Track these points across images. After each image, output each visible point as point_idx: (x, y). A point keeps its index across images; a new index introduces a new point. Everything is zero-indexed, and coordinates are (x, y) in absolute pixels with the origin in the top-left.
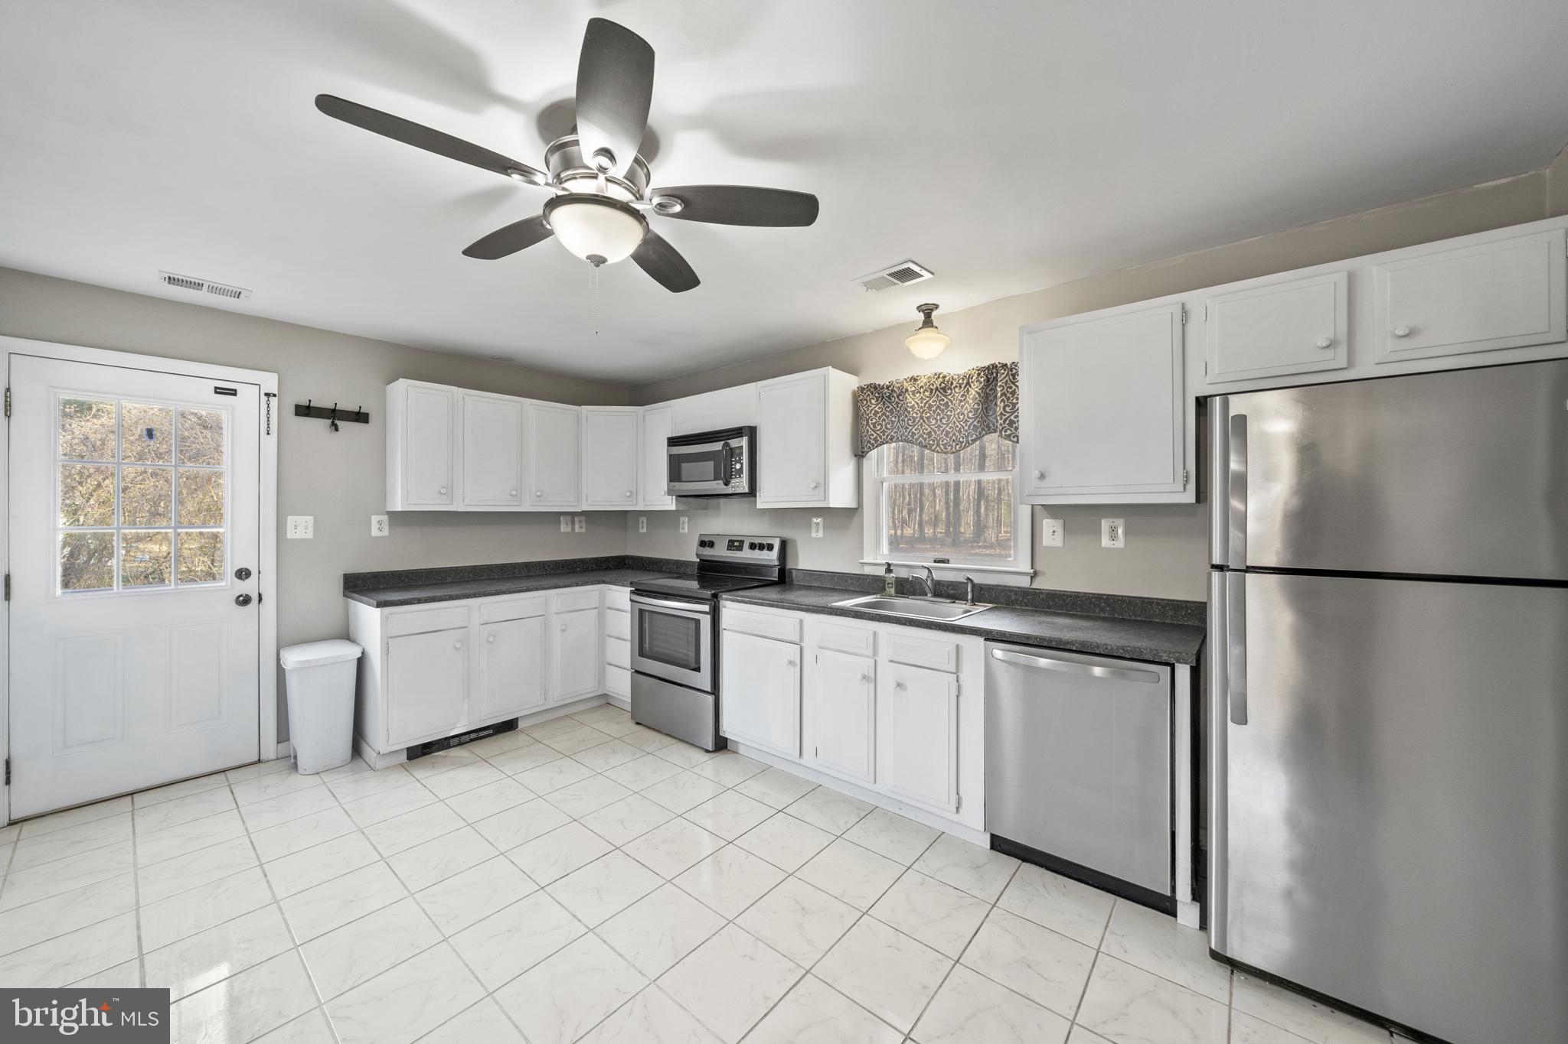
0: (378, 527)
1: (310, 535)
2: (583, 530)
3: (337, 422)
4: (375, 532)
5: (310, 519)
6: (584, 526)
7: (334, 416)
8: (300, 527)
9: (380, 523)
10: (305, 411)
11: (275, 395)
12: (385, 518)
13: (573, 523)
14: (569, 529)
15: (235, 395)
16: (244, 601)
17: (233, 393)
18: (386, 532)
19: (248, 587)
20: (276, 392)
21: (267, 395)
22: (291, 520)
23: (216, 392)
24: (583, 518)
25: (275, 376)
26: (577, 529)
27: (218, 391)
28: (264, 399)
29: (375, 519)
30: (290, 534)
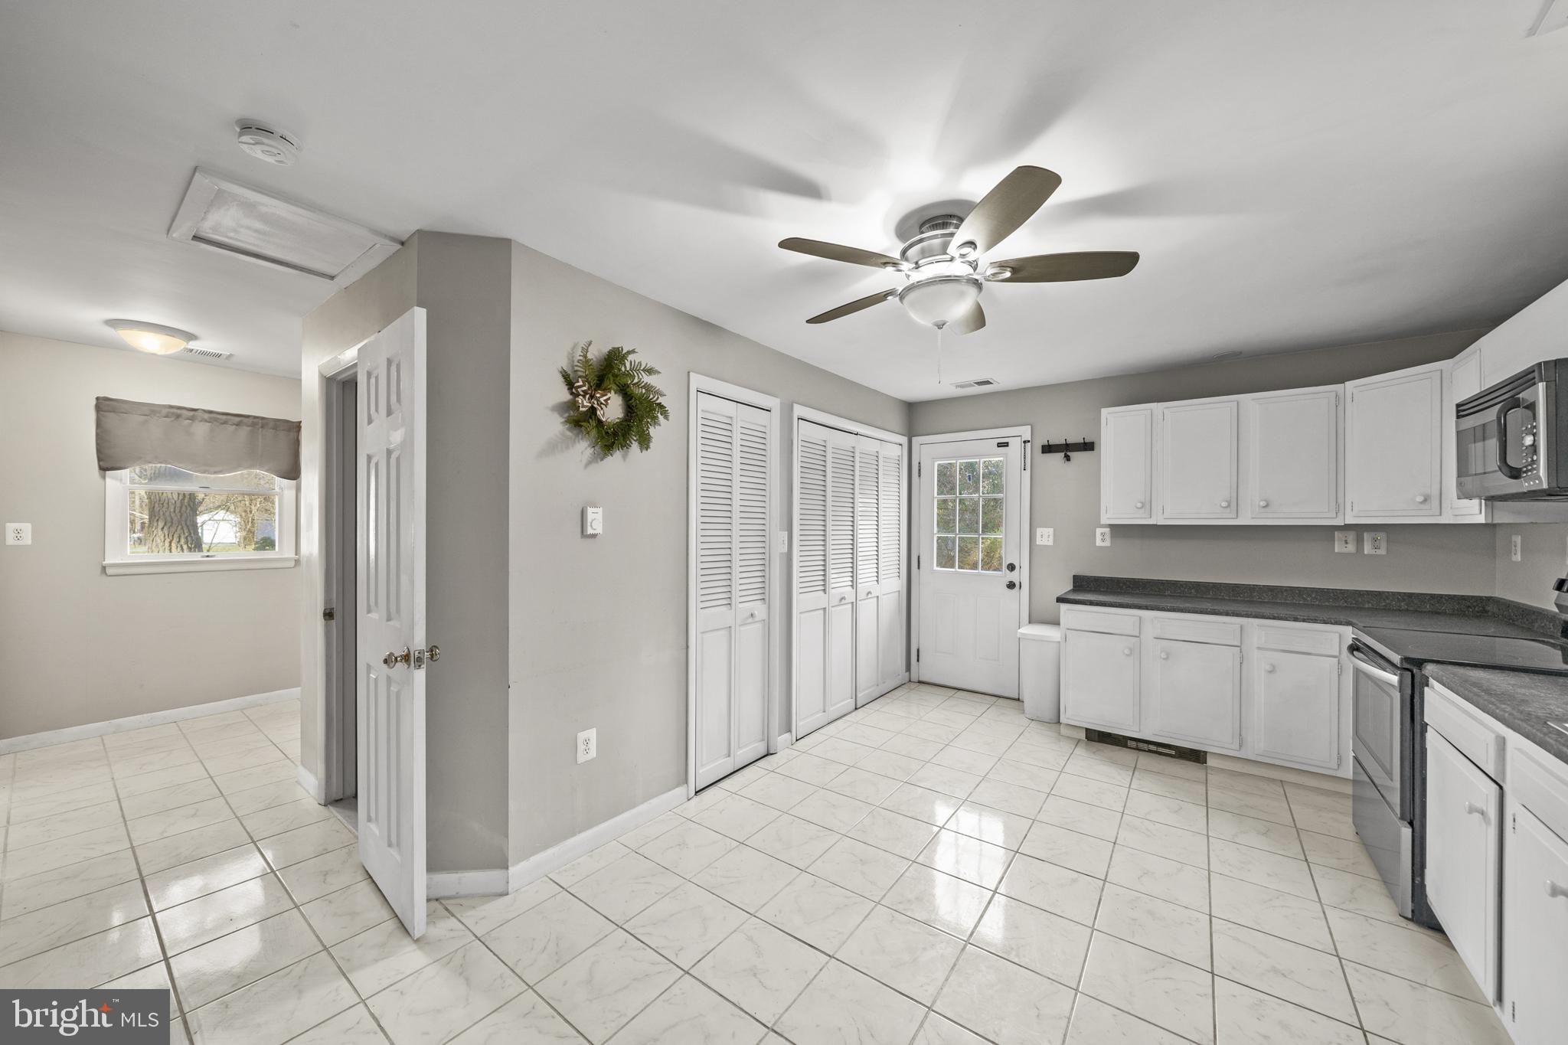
0: (1102, 539)
1: (1051, 543)
2: (1382, 552)
3: (1069, 453)
4: (1099, 543)
5: (1051, 530)
6: (1384, 545)
7: (1066, 449)
8: (1045, 536)
9: (1103, 534)
10: (1048, 449)
11: (1029, 441)
12: (1107, 530)
13: (1360, 541)
14: (1351, 548)
15: (1008, 446)
16: (1011, 585)
17: (1006, 445)
18: (1107, 543)
19: (1013, 576)
20: (1030, 439)
21: (1025, 442)
22: (1039, 531)
23: (998, 446)
24: (1381, 536)
25: (1030, 427)
26: (1368, 549)
27: (1000, 445)
28: (1023, 444)
29: (1099, 531)
30: (1039, 542)
